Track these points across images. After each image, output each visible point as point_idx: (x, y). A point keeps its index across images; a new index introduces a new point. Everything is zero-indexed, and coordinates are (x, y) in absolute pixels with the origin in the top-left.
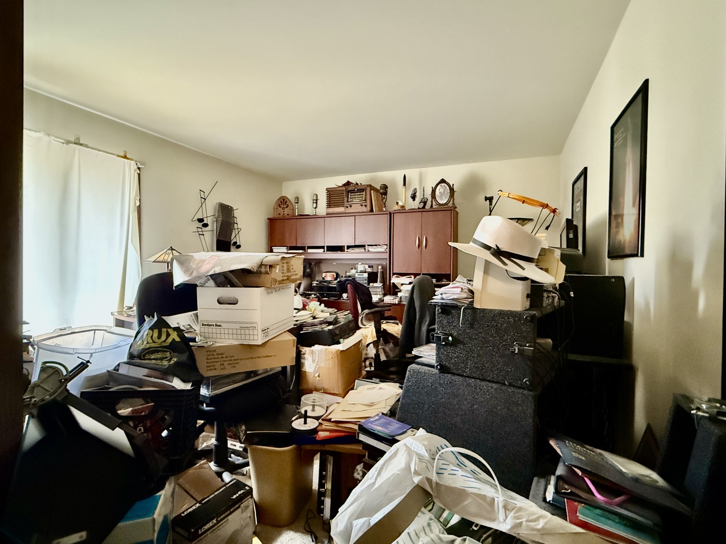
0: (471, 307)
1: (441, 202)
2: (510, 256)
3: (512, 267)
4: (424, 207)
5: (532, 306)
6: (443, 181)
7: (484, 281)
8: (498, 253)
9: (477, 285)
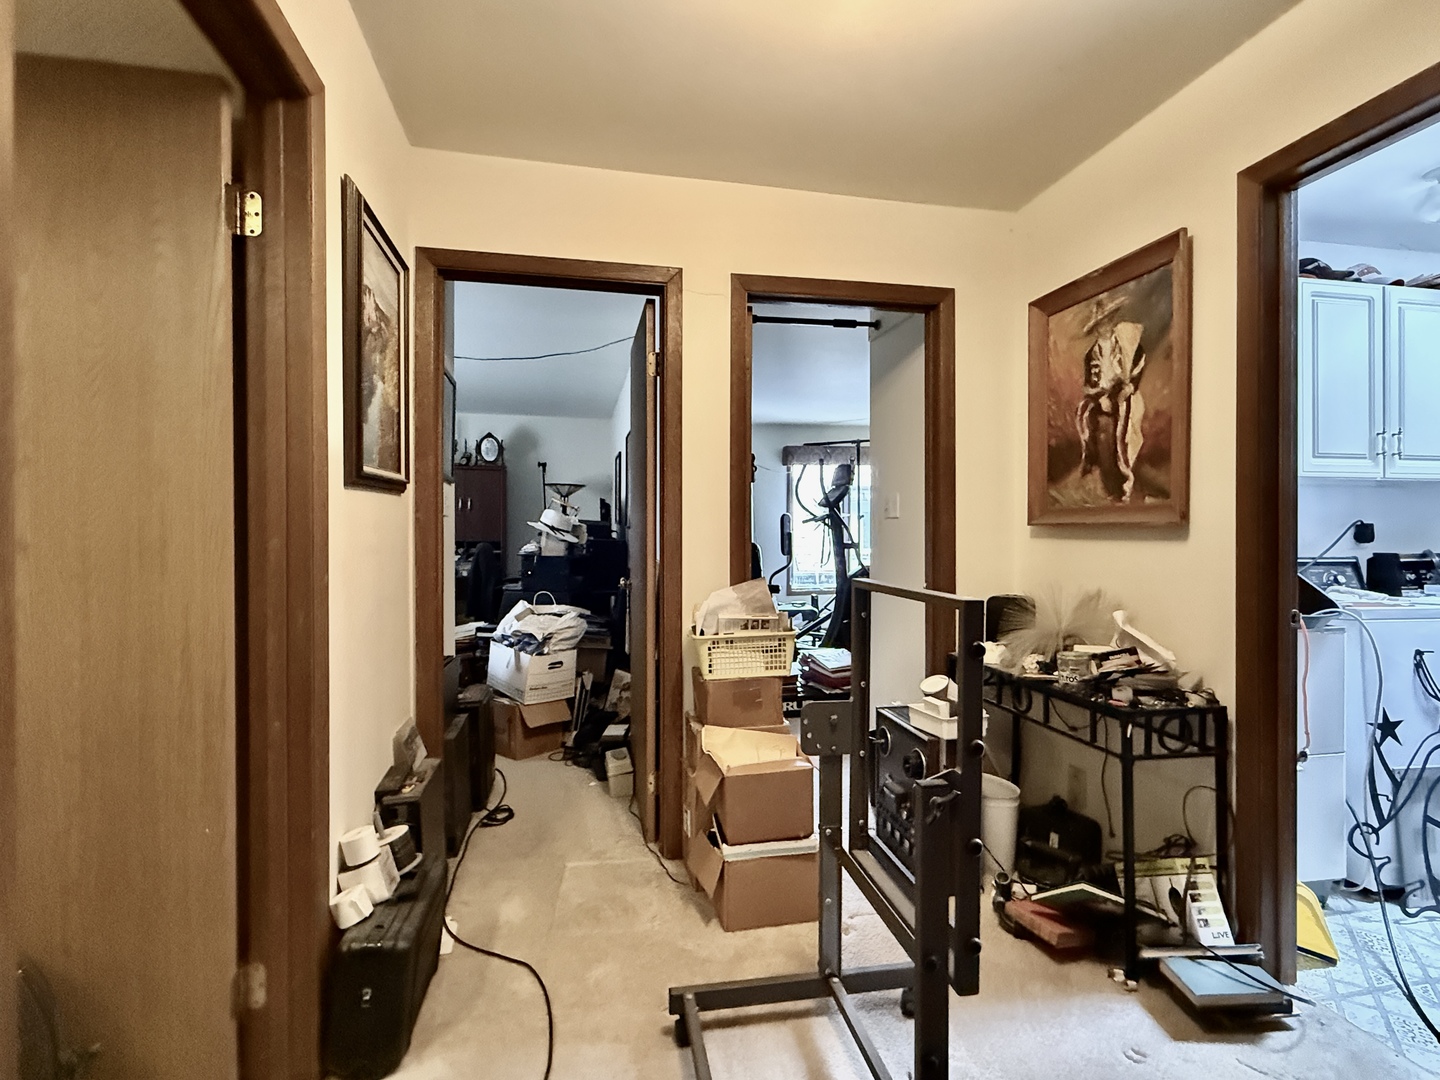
0: (540, 556)
1: (488, 459)
2: (558, 530)
3: (559, 535)
4: (467, 464)
5: (569, 553)
6: (489, 435)
7: (546, 542)
8: (552, 528)
9: (543, 544)
